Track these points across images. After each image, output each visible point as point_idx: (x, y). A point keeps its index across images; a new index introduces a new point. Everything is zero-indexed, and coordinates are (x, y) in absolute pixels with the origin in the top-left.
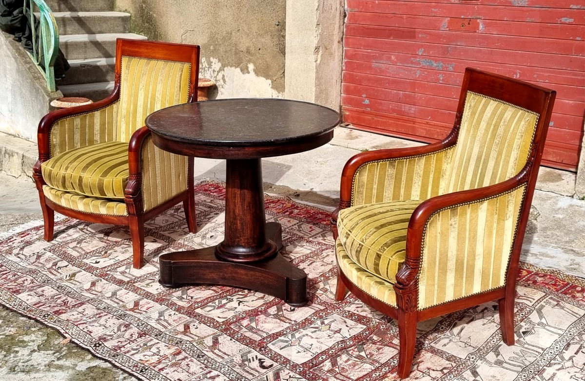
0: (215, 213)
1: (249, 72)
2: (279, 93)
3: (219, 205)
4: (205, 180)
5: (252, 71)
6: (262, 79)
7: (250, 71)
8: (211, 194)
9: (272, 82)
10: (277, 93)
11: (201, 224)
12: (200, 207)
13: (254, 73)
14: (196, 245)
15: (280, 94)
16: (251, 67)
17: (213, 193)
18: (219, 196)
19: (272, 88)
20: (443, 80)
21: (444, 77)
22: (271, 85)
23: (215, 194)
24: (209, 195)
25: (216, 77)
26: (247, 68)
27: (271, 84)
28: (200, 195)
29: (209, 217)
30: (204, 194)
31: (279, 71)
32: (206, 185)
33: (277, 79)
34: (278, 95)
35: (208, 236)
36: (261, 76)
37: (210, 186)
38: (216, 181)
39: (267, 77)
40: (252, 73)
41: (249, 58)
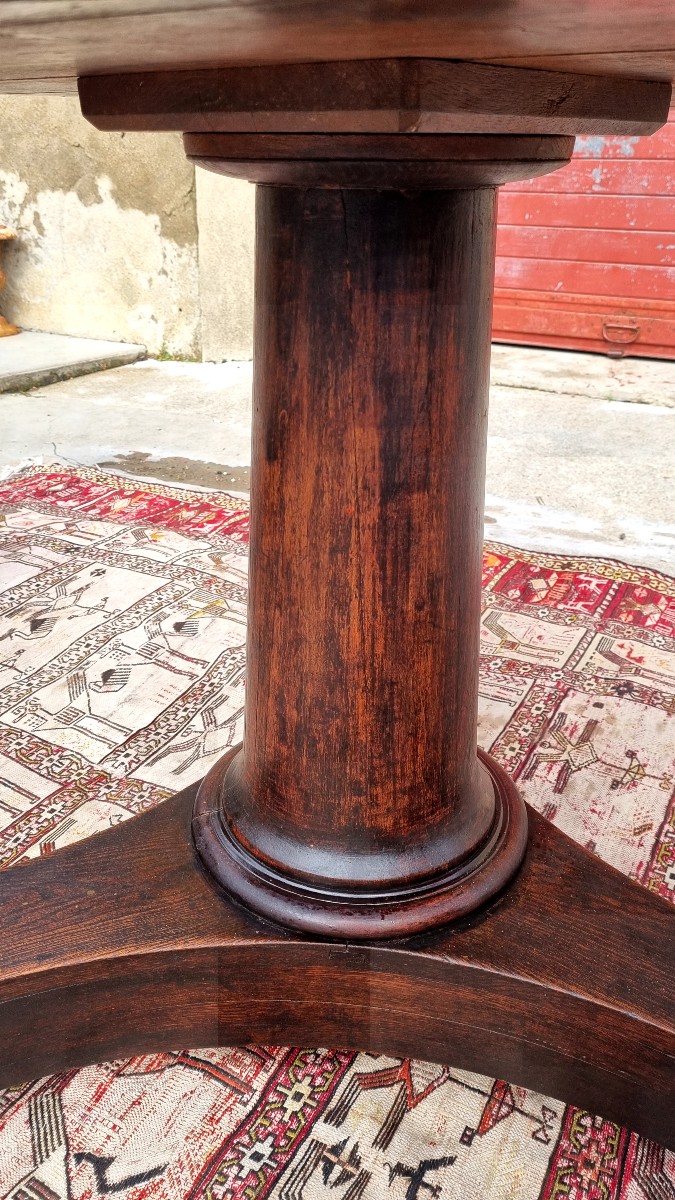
0: (92, 568)
1: (99, 200)
2: (182, 246)
3: (98, 539)
4: (30, 464)
5: (109, 196)
6: (136, 215)
7: (103, 197)
8: (60, 503)
9: (162, 220)
10: (176, 245)
11: (55, 620)
12: (38, 551)
13: (113, 201)
14: (51, 722)
15: (184, 250)
16: (105, 185)
17: (66, 499)
18: (86, 510)
19: (163, 234)
20: (602, 183)
21: (606, 174)
22: (159, 229)
23: (71, 503)
24: (53, 508)
25: (18, 220)
26: (95, 188)
27: (159, 224)
28: (24, 510)
29: (73, 586)
30: (41, 509)
31: (177, 187)
32: (37, 476)
33: (174, 209)
34: (179, 250)
35: (94, 674)
36: (134, 207)
37: (49, 478)
38: (65, 465)
39: (147, 206)
40: (109, 202)
41: (99, 163)
